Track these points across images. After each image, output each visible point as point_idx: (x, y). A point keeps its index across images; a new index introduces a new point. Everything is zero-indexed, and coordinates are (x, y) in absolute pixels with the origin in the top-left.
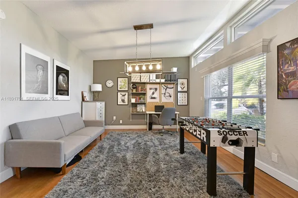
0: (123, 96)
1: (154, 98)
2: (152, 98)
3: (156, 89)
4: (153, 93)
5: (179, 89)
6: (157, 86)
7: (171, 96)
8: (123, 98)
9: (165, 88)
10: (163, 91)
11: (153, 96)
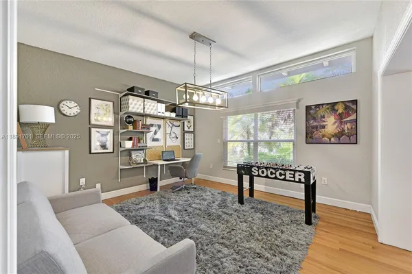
0: (102, 135)
1: (157, 140)
2: (154, 140)
3: (159, 126)
4: (155, 133)
5: (186, 129)
6: (161, 122)
7: (177, 138)
8: (103, 139)
9: (171, 125)
10: (168, 130)
11: (156, 137)
